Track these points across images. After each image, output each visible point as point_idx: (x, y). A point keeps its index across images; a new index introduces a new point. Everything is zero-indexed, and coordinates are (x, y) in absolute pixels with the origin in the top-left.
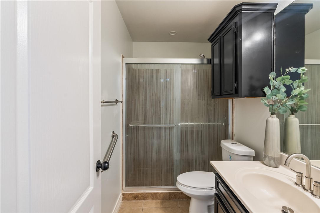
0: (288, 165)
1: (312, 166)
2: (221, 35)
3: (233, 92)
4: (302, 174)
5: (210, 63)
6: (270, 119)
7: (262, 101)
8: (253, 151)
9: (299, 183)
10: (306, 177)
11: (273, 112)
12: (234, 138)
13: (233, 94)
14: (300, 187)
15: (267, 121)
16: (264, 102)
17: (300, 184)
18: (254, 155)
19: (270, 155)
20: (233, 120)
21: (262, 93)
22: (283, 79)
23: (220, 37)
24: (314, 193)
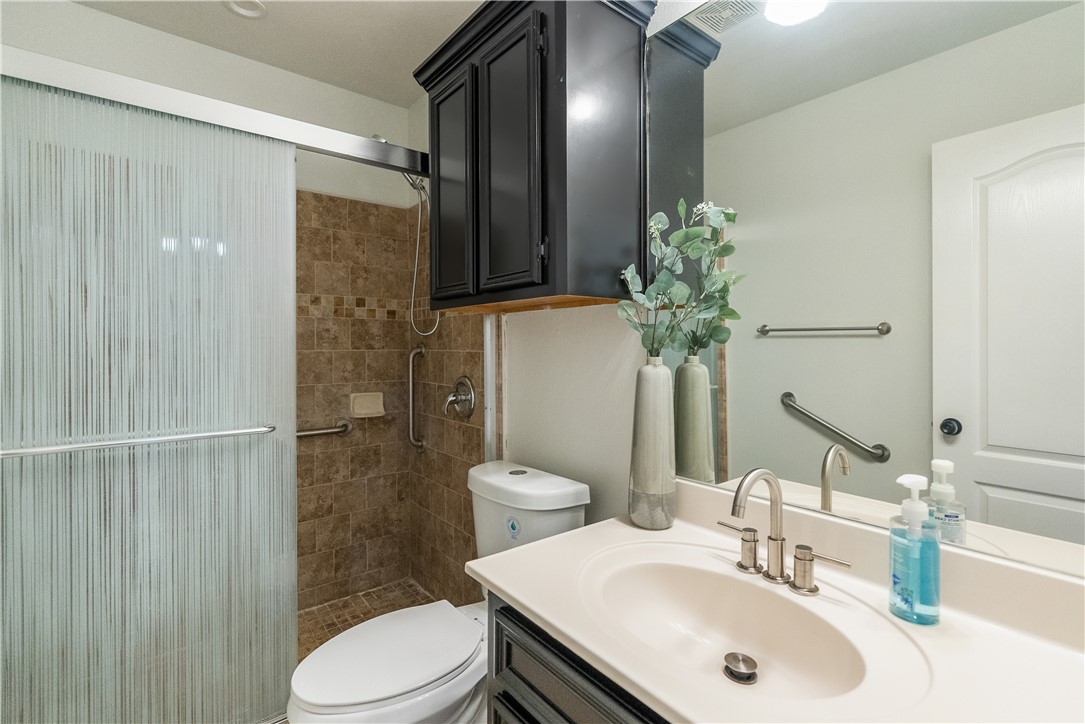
0: (741, 515)
1: (784, 507)
2: (475, 60)
3: (537, 277)
4: (755, 531)
5: (424, 172)
6: (648, 369)
7: (620, 312)
8: (585, 487)
9: (748, 562)
10: (770, 538)
11: (655, 346)
12: (506, 453)
13: (532, 284)
14: (751, 573)
15: (640, 378)
16: (625, 314)
17: (750, 564)
18: (589, 502)
19: (652, 491)
20: (499, 389)
21: (617, 286)
22: (688, 238)
23: (475, 70)
24: (797, 583)
